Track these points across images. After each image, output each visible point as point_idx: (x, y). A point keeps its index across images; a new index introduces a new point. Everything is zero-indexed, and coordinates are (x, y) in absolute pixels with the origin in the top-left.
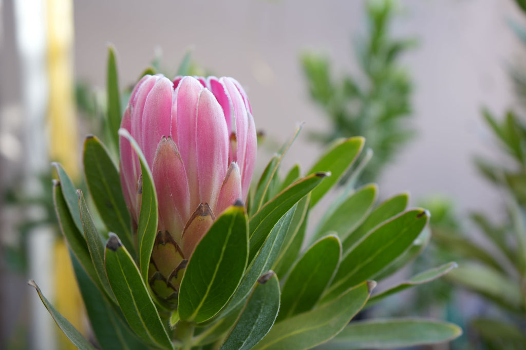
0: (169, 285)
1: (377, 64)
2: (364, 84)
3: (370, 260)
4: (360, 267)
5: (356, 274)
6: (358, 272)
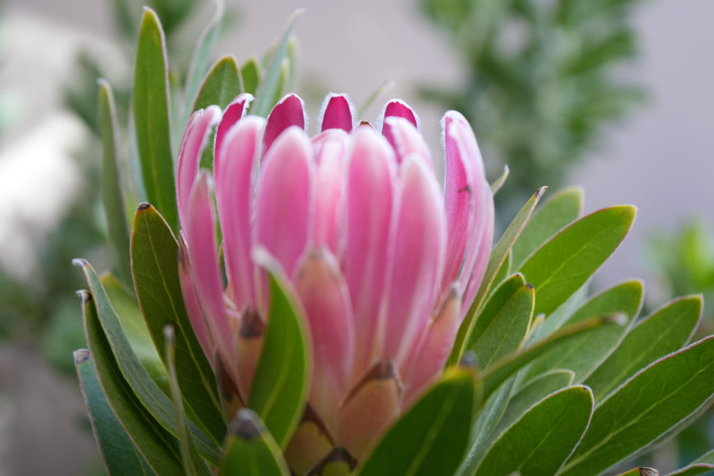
3: (634, 421)
4: (616, 433)
5: (604, 446)
6: (610, 443)
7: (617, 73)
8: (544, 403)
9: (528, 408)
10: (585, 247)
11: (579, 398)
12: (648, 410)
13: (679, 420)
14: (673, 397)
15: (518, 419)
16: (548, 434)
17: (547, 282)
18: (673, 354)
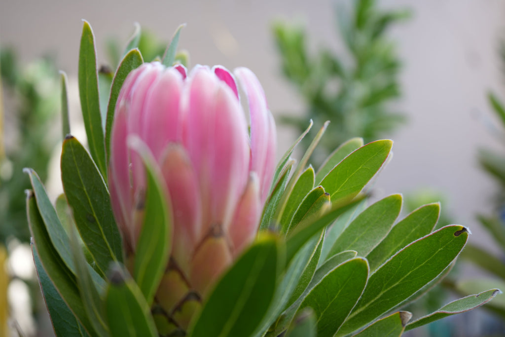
0: (171, 321)
1: (362, 39)
2: (347, 62)
3: (397, 283)
4: (386, 291)
5: (378, 300)
6: (381, 298)
7: (389, 106)
8: (336, 270)
9: (326, 273)
10: (360, 168)
11: (359, 267)
12: (405, 276)
13: (426, 283)
14: (421, 267)
15: (320, 281)
16: (340, 291)
17: (336, 192)
18: (422, 238)
